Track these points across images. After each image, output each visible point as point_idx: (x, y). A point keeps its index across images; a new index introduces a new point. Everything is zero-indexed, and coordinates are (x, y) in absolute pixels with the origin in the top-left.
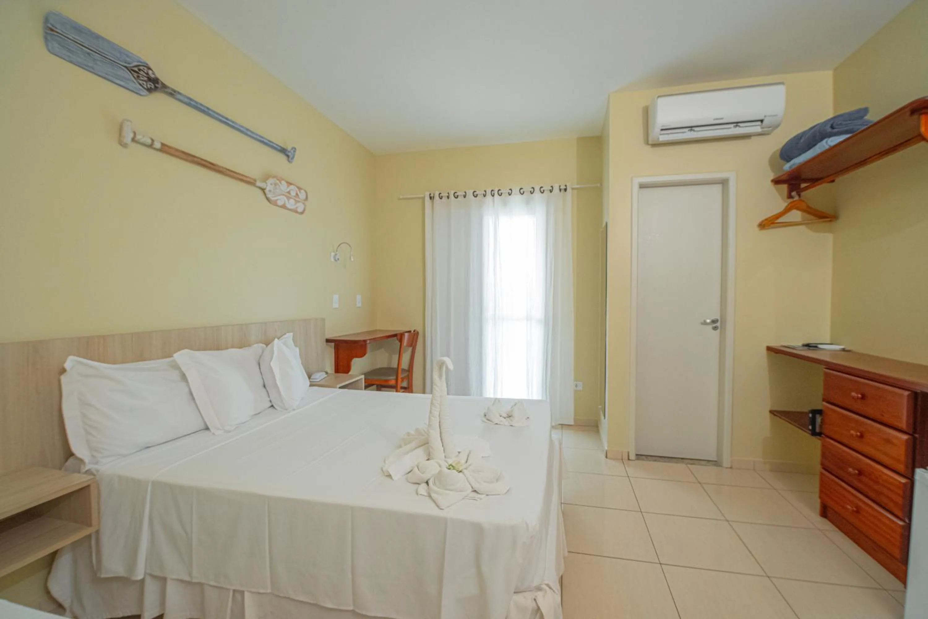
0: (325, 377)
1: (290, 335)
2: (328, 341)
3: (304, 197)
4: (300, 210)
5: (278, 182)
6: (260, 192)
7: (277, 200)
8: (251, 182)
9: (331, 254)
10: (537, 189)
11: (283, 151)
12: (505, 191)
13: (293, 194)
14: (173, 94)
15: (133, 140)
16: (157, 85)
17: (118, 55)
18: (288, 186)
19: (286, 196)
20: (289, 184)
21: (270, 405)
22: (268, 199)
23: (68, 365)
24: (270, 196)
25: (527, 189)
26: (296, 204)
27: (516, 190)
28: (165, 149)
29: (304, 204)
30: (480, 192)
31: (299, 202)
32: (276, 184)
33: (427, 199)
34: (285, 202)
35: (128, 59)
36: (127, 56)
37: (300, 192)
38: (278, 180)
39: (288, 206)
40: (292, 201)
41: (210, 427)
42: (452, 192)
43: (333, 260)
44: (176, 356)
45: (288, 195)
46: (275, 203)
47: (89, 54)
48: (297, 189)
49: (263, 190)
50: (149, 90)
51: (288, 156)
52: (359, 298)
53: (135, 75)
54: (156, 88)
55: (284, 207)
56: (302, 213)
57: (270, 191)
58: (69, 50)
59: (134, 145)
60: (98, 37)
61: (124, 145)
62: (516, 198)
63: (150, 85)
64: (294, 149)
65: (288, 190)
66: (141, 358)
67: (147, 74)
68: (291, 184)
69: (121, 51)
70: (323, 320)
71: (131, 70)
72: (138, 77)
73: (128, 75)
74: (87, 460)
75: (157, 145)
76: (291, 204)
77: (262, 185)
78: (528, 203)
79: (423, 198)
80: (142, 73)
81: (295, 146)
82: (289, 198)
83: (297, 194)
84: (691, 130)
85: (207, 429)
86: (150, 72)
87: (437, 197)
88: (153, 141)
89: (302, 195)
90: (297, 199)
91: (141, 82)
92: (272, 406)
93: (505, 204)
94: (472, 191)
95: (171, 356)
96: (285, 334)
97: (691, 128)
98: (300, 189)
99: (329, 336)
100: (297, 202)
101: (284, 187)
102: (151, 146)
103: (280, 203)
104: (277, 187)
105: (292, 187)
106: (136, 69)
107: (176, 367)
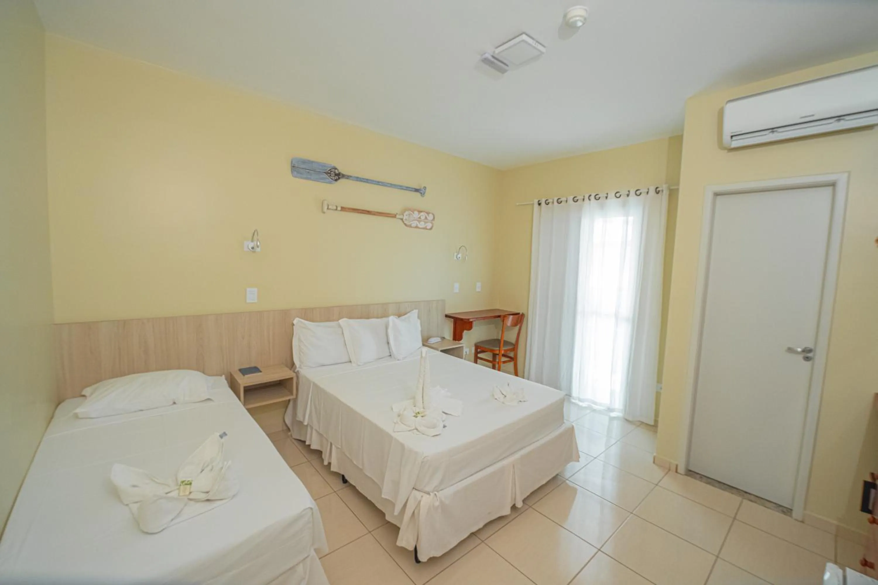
0: (440, 341)
1: (416, 312)
2: (447, 316)
3: (432, 218)
4: (429, 227)
5: (412, 213)
6: (400, 221)
7: (412, 224)
8: (394, 216)
9: (454, 254)
10: (632, 192)
11: (417, 190)
12: (602, 195)
13: (423, 218)
14: (348, 177)
15: (328, 208)
16: (340, 177)
17: (321, 167)
18: (419, 214)
19: (418, 221)
20: (420, 212)
21: (389, 354)
22: (405, 225)
23: (295, 322)
24: (405, 222)
25: (624, 192)
26: (425, 224)
27: (612, 195)
28: (343, 209)
29: (432, 223)
30: (580, 197)
31: (427, 222)
32: (409, 215)
33: (536, 205)
34: (417, 225)
35: (326, 168)
36: (325, 166)
37: (429, 216)
38: (412, 211)
39: (419, 226)
40: (422, 223)
41: (352, 361)
42: (556, 199)
43: (455, 258)
44: (340, 321)
45: (419, 219)
46: (410, 226)
47: (308, 172)
48: (426, 214)
49: (402, 219)
50: (336, 180)
51: (421, 193)
52: (479, 284)
53: (329, 175)
54: (339, 178)
55: (417, 227)
56: (431, 229)
57: (406, 220)
58: (301, 174)
59: (329, 211)
60: (312, 162)
61: (324, 213)
62: (612, 201)
63: (336, 177)
64: (425, 188)
65: (419, 216)
66: (329, 320)
67: (335, 172)
68: (421, 212)
69: (324, 165)
70: (443, 301)
71: (327, 173)
72: (330, 175)
73: (325, 176)
74: (298, 366)
75: (339, 208)
76: (422, 225)
77: (401, 217)
78: (624, 205)
79: (533, 204)
80: (332, 172)
81: (426, 186)
82: (419, 222)
83: (426, 218)
84: (773, 132)
85: (351, 362)
86: (336, 171)
87: (543, 204)
88: (337, 207)
89: (430, 217)
90: (426, 221)
91: (332, 178)
92: (390, 355)
93: (602, 207)
94: (572, 197)
95: (338, 321)
96: (413, 310)
97: (773, 130)
98: (428, 213)
99: (448, 312)
100: (425, 223)
101: (416, 215)
102: (336, 210)
103: (413, 225)
104: (411, 216)
105: (422, 214)
106: (329, 172)
107: (340, 326)
